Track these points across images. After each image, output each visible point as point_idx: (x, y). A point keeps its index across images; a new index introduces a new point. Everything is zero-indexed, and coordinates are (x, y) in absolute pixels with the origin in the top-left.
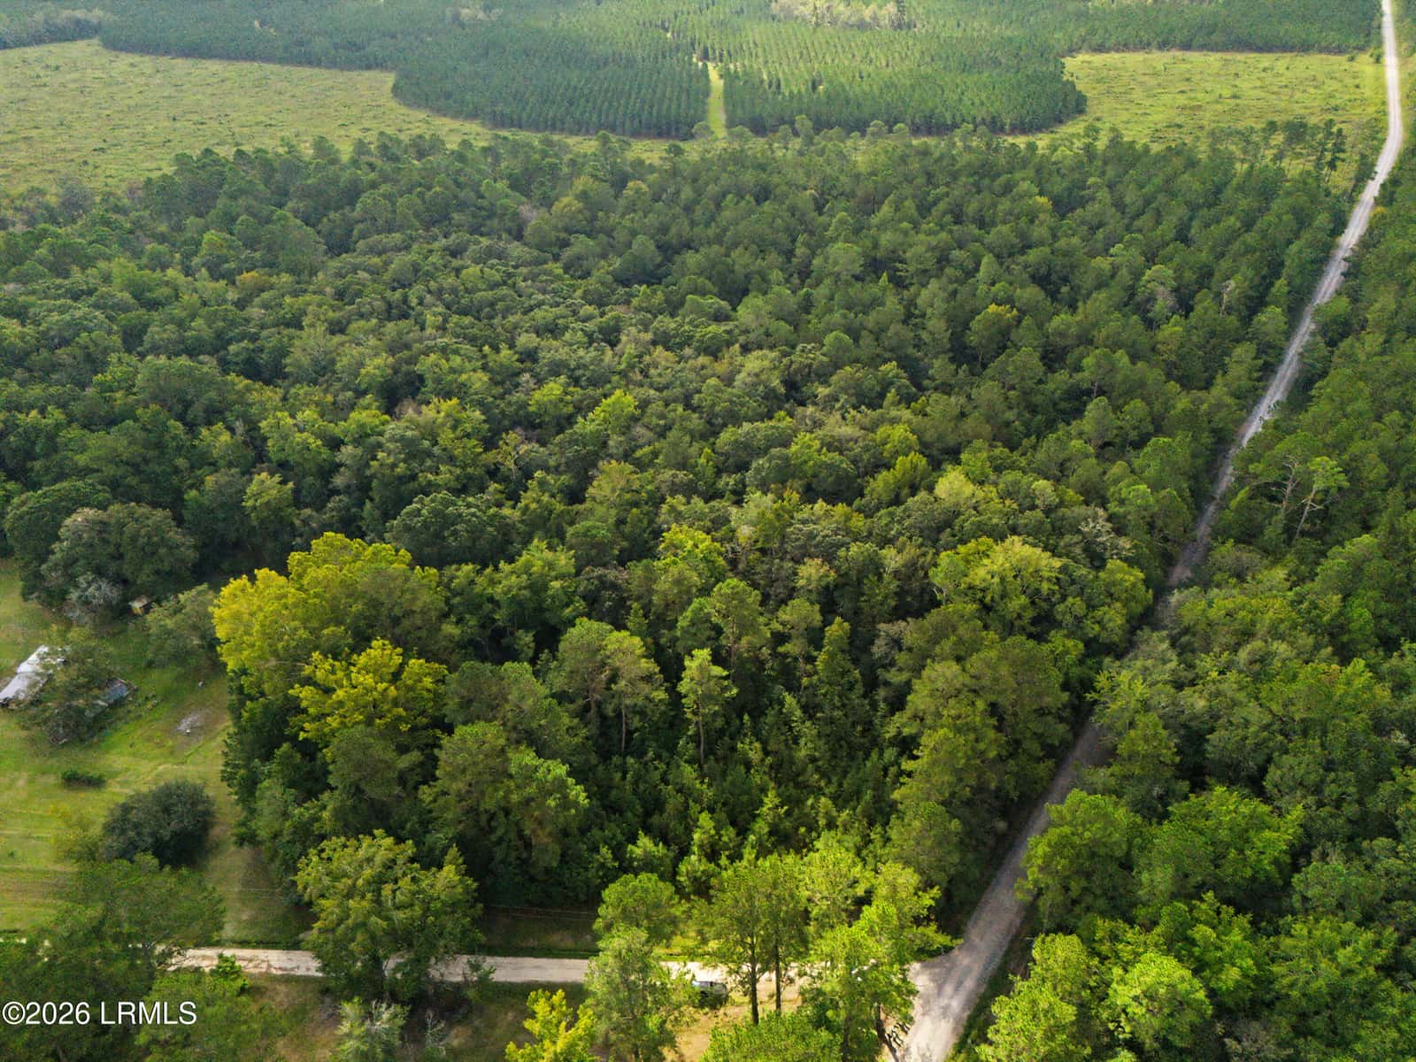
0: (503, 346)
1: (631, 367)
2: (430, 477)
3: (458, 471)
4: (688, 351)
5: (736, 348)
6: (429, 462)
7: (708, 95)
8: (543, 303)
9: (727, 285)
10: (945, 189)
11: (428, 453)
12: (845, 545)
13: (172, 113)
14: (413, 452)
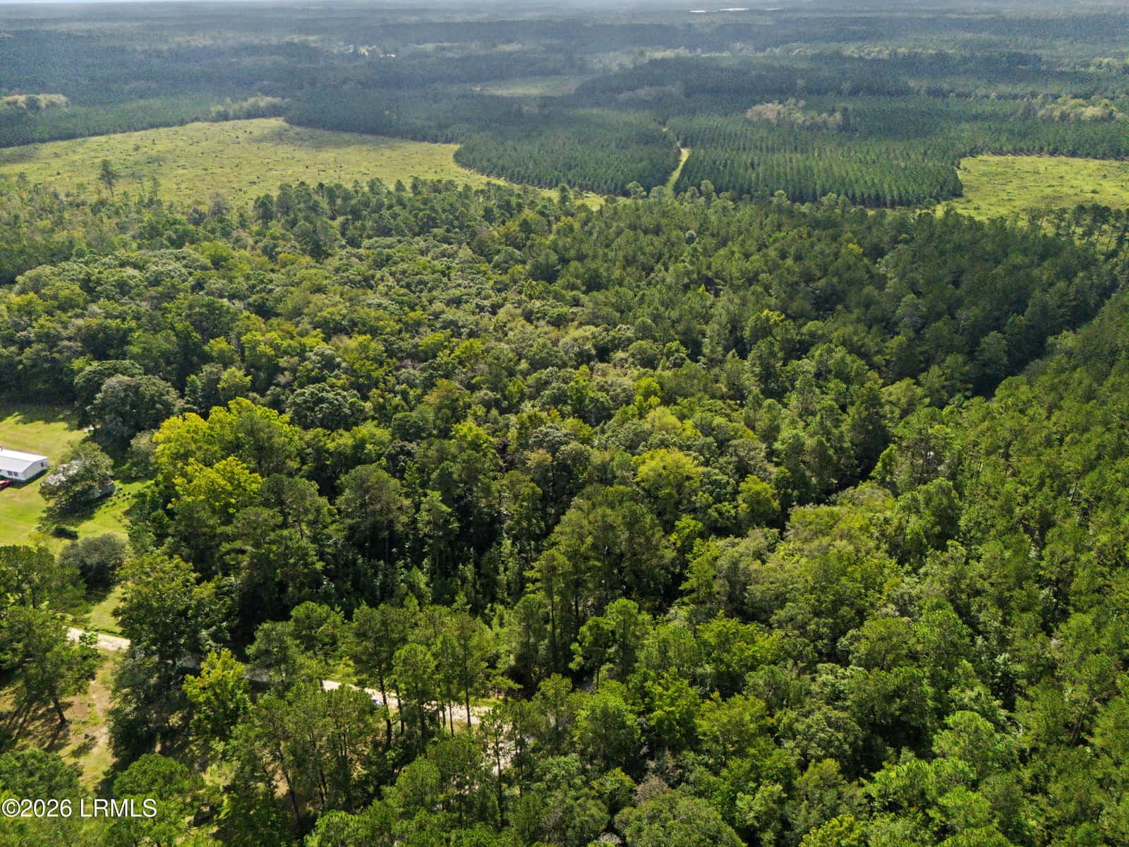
2: (334, 380)
4: (542, 322)
5: (576, 323)
6: (336, 372)
7: (674, 169)
8: (460, 285)
9: (594, 284)
10: (783, 234)
11: (338, 366)
12: (567, 443)
13: (308, 163)
14: (329, 363)
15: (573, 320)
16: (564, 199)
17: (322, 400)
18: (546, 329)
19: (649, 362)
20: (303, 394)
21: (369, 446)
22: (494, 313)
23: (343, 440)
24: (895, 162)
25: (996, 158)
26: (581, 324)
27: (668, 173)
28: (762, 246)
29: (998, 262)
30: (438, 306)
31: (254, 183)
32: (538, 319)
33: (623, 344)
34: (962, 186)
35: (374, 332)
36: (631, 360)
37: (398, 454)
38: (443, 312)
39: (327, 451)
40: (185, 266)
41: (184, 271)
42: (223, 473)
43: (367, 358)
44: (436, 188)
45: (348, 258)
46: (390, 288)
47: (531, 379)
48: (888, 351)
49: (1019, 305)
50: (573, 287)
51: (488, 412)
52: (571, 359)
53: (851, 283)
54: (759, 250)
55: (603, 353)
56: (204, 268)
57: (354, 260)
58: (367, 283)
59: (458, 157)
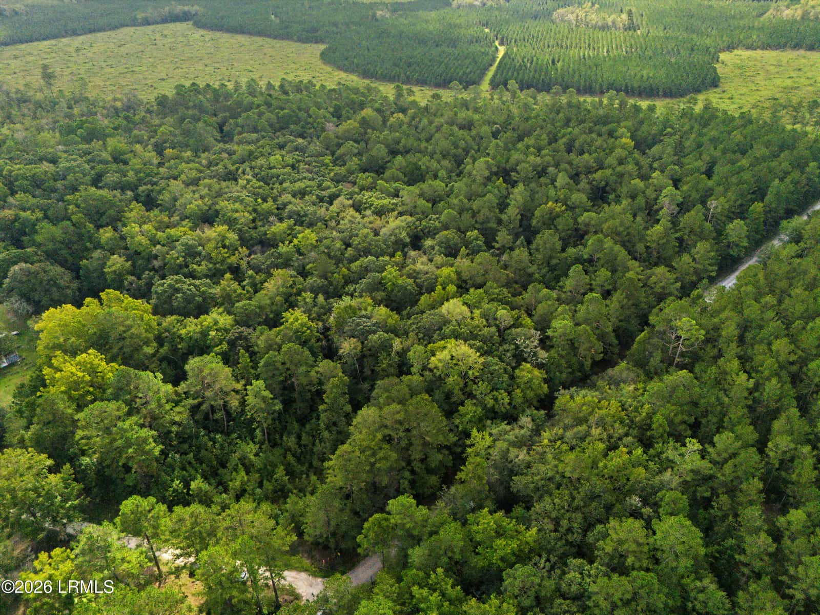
0: (270, 199)
1: (331, 218)
2: (195, 267)
3: (211, 266)
4: (368, 212)
5: (395, 213)
6: (198, 259)
7: (491, 65)
8: (305, 178)
9: (414, 177)
10: (570, 129)
11: (199, 254)
12: (374, 332)
13: (207, 62)
14: (191, 253)
15: (393, 210)
16: (399, 95)
17: (177, 290)
18: (372, 218)
19: (451, 252)
20: (163, 285)
21: (213, 333)
22: (331, 203)
23: (191, 327)
24: (668, 58)
25: (749, 53)
26: (401, 214)
27: (486, 69)
28: (553, 140)
29: (744, 153)
30: (287, 197)
31: (163, 79)
32: (366, 208)
33: (432, 233)
34: (719, 79)
35: (231, 223)
36: (437, 248)
37: (237, 339)
38: (290, 203)
39: (180, 337)
40: (88, 162)
41: (87, 167)
42: (82, 366)
43: (224, 247)
44: (299, 88)
45: (220, 153)
46: (248, 181)
47: (355, 266)
48: (649, 239)
49: (760, 193)
50: (396, 180)
51: (316, 297)
52: (388, 247)
53: (621, 175)
54: (550, 143)
55: (416, 241)
56: (106, 162)
57: (225, 155)
58: (231, 177)
59: (324, 56)
